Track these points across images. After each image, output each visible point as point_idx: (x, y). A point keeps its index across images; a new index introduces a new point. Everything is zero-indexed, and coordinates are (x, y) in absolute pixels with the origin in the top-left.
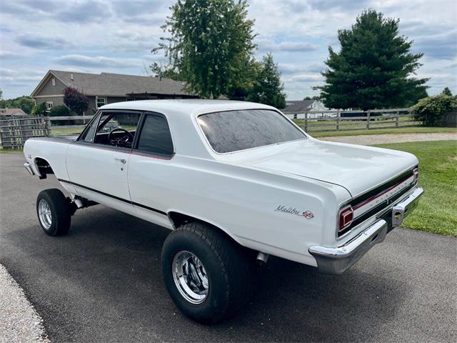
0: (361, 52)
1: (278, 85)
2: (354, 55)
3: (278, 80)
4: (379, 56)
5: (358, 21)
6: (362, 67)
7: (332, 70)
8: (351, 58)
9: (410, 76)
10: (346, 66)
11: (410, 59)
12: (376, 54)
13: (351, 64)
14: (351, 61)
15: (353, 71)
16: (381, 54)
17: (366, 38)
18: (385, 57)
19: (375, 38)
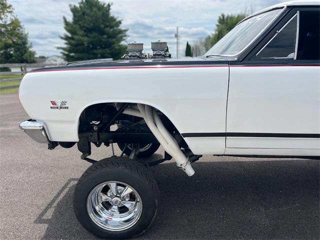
0: (91, 22)
2: (86, 25)
4: (104, 28)
6: (94, 34)
7: (69, 35)
8: (84, 27)
10: (82, 33)
12: (102, 26)
13: (85, 31)
14: (84, 29)
15: (88, 37)
16: (106, 26)
17: (93, 13)
18: (109, 28)
19: (100, 14)
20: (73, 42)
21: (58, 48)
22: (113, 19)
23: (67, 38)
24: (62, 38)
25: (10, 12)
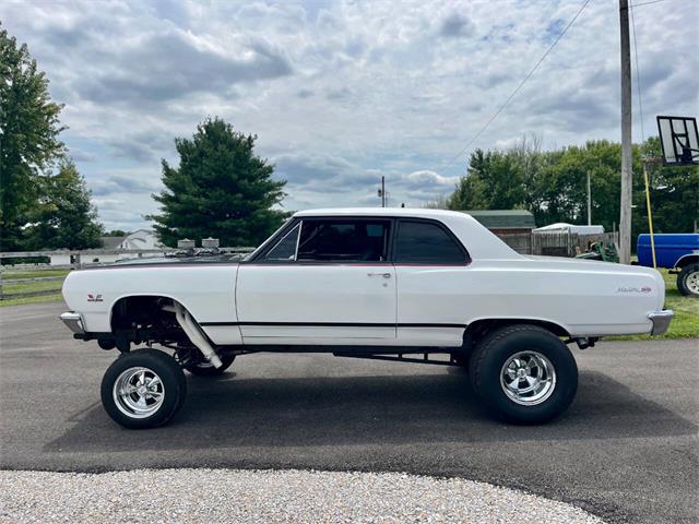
0: (213, 170)
1: (87, 211)
2: (203, 175)
3: (87, 202)
4: (239, 179)
5: (200, 130)
6: (219, 192)
8: (200, 178)
9: (275, 207)
10: (195, 189)
11: (271, 187)
12: (235, 176)
13: (201, 186)
14: (200, 182)
15: (206, 196)
16: (243, 177)
17: (219, 154)
18: (246, 181)
19: (231, 155)
20: (176, 205)
21: (148, 218)
22: (257, 164)
23: (166, 199)
24: (157, 199)
25: (61, 156)
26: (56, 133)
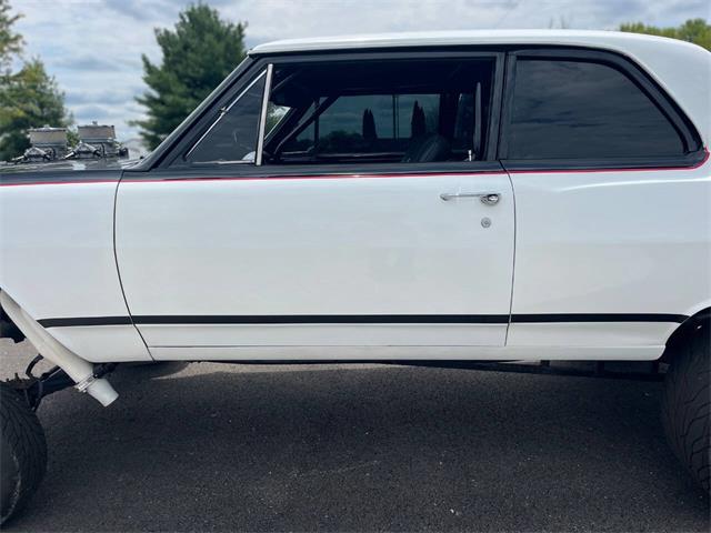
0: (201, 66)
1: (62, 117)
2: (190, 72)
3: (60, 107)
5: (182, 17)
7: (156, 94)
8: (187, 76)
10: (182, 89)
13: (189, 86)
14: (186, 80)
15: (195, 98)
17: (205, 45)
19: (220, 47)
20: (161, 108)
21: (132, 124)
23: (150, 102)
24: (141, 102)
26: (11, 22)
